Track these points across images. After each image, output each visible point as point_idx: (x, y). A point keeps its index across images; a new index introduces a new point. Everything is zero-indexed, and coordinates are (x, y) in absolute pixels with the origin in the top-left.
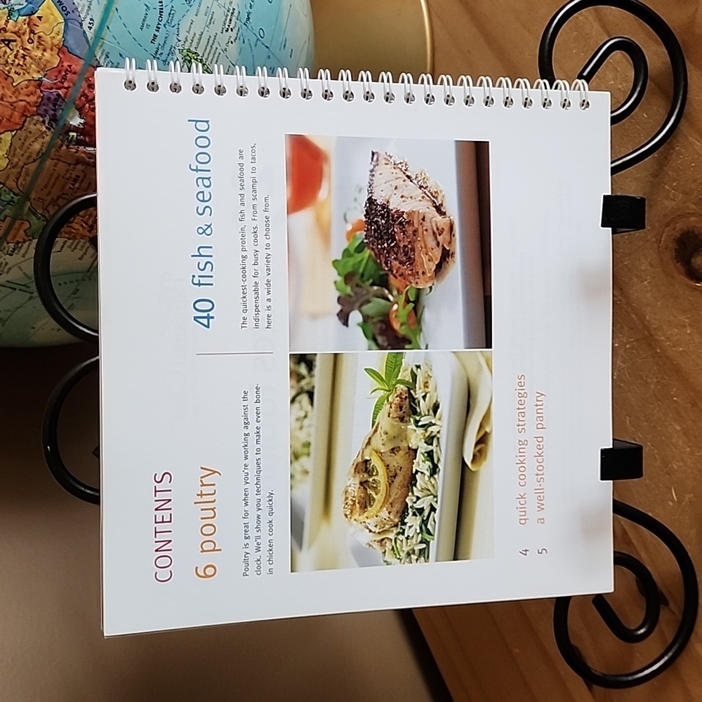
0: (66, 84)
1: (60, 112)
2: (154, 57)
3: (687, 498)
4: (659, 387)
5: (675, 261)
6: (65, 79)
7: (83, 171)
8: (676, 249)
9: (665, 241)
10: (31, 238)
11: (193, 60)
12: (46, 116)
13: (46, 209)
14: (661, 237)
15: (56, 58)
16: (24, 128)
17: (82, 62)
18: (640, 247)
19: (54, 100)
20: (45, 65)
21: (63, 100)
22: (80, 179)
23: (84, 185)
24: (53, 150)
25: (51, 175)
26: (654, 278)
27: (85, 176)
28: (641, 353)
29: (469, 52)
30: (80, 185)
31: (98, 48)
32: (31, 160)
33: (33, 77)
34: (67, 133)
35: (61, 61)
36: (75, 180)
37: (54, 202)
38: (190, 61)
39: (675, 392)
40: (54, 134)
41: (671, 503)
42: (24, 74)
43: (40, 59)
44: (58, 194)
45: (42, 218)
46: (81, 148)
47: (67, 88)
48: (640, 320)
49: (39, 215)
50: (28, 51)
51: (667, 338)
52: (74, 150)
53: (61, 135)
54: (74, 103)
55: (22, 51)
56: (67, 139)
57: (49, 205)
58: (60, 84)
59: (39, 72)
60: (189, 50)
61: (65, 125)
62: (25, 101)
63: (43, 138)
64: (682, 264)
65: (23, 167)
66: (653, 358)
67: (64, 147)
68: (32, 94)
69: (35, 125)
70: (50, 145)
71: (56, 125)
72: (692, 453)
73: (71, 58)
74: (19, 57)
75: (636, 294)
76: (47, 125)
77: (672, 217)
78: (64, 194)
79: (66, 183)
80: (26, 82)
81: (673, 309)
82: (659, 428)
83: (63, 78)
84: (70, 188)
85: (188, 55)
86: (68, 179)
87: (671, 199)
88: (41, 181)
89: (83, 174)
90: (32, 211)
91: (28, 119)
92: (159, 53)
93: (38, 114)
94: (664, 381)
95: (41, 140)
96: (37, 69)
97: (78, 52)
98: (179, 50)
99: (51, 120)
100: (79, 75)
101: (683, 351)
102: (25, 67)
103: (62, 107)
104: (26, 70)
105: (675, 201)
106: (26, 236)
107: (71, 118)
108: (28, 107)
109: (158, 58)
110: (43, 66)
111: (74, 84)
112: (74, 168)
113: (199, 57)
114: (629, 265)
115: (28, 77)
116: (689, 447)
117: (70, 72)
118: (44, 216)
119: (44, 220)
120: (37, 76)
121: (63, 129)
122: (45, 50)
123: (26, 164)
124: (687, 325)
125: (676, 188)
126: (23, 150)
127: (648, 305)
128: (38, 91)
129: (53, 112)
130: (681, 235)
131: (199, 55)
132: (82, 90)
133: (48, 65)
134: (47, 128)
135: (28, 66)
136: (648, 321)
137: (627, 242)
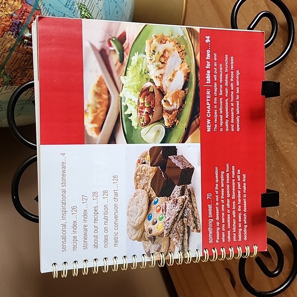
0: (24, 18)
1: (21, 30)
2: (65, 6)
3: (284, 215)
4: (276, 166)
5: (289, 113)
6: (24, 15)
7: (29, 57)
8: (290, 108)
9: (285, 103)
10: (3, 85)
11: (83, 8)
12: (14, 31)
13: (11, 73)
14: (284, 102)
15: (20, 5)
16: (3, 37)
17: (32, 7)
18: (274, 104)
19: (18, 24)
20: (15, 8)
21: (22, 24)
22: (28, 60)
23: (30, 63)
24: (16, 47)
25: (15, 58)
26: (278, 119)
27: (30, 60)
28: (270, 150)
29: (203, 5)
30: (28, 63)
31: (40, 1)
32: (6, 51)
33: (9, 13)
34: (23, 40)
35: (22, 7)
36: (26, 61)
37: (15, 70)
38: (81, 9)
39: (283, 169)
40: (17, 40)
41: (277, 216)
42: (5, 11)
43: (13, 5)
44: (17, 67)
45: (9, 77)
46: (29, 47)
47: (24, 19)
48: (270, 136)
49: (8, 76)
50: (7, 1)
51: (282, 146)
52: (26, 48)
53: (20, 40)
54: (27, 26)
55: (4, 1)
56: (23, 43)
57: (13, 71)
58: (21, 18)
59: (12, 11)
60: (81, 4)
61: (22, 36)
62: (4, 24)
63: (12, 41)
64: (291, 115)
65: (2, 54)
66: (275, 153)
67: (21, 46)
68: (8, 21)
69: (8, 35)
70: (15, 45)
71: (18, 36)
72: (288, 196)
73: (27, 5)
74: (2, 3)
75: (270, 125)
76: (14, 36)
77: (289, 93)
78: (20, 67)
79: (21, 62)
80: (5, 15)
81: (286, 134)
82: (274, 184)
83: (23, 15)
84: (23, 64)
85: (80, 6)
86: (22, 60)
87: (290, 85)
88: (9, 61)
89: (29, 58)
90: (5, 74)
91: (5, 32)
92: (68, 4)
93: (10, 31)
94: (279, 164)
95: (11, 43)
96: (11, 10)
97: (30, 3)
98: (77, 3)
99: (16, 33)
100: (30, 14)
101: (288, 152)
102: (5, 9)
103: (22, 28)
104: (6, 10)
105: (291, 86)
106: (1, 84)
107: (26, 33)
108: (6, 27)
109: (67, 7)
110: (14, 8)
111: (28, 18)
112: (25, 56)
113: (86, 7)
114: (268, 112)
115: (6, 13)
116: (287, 193)
117: (26, 12)
118: (10, 76)
119: (10, 78)
120: (10, 13)
121: (21, 38)
122: (15, 1)
123: (4, 53)
124: (291, 141)
125: (292, 81)
126: (2, 46)
127: (275, 130)
128: (11, 20)
129: (17, 30)
130: (293, 102)
131: (85, 6)
132: (31, 20)
133: (16, 8)
134: (14, 37)
135: (7, 8)
136: (274, 137)
137: (268, 101)
